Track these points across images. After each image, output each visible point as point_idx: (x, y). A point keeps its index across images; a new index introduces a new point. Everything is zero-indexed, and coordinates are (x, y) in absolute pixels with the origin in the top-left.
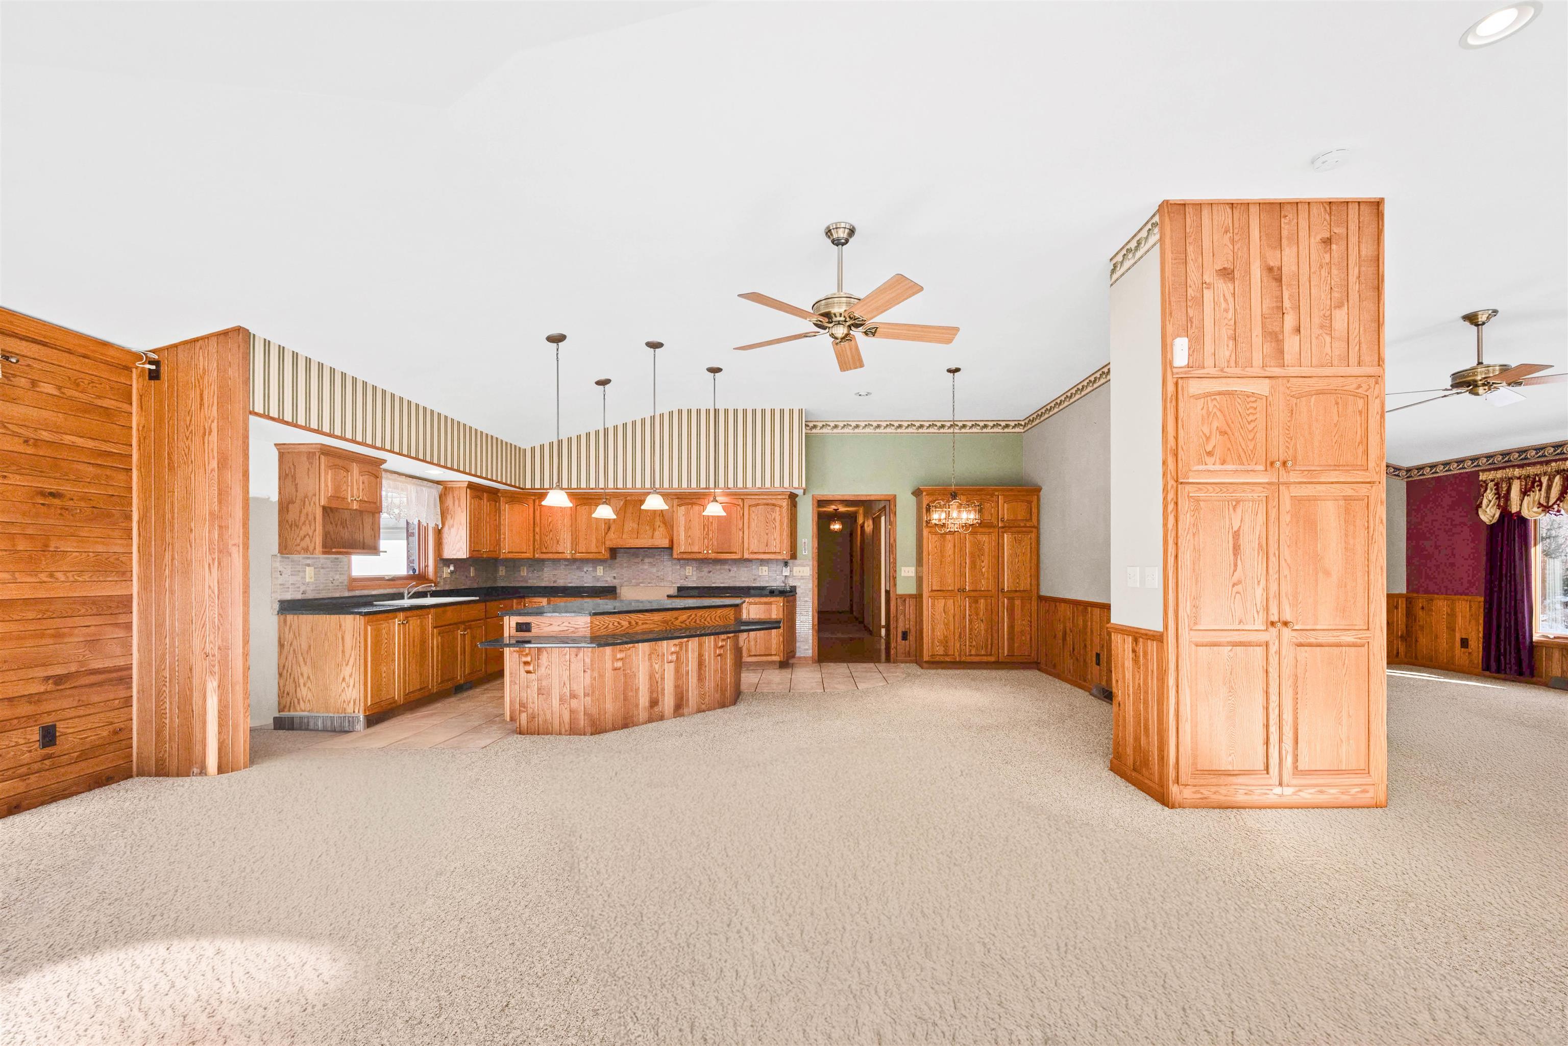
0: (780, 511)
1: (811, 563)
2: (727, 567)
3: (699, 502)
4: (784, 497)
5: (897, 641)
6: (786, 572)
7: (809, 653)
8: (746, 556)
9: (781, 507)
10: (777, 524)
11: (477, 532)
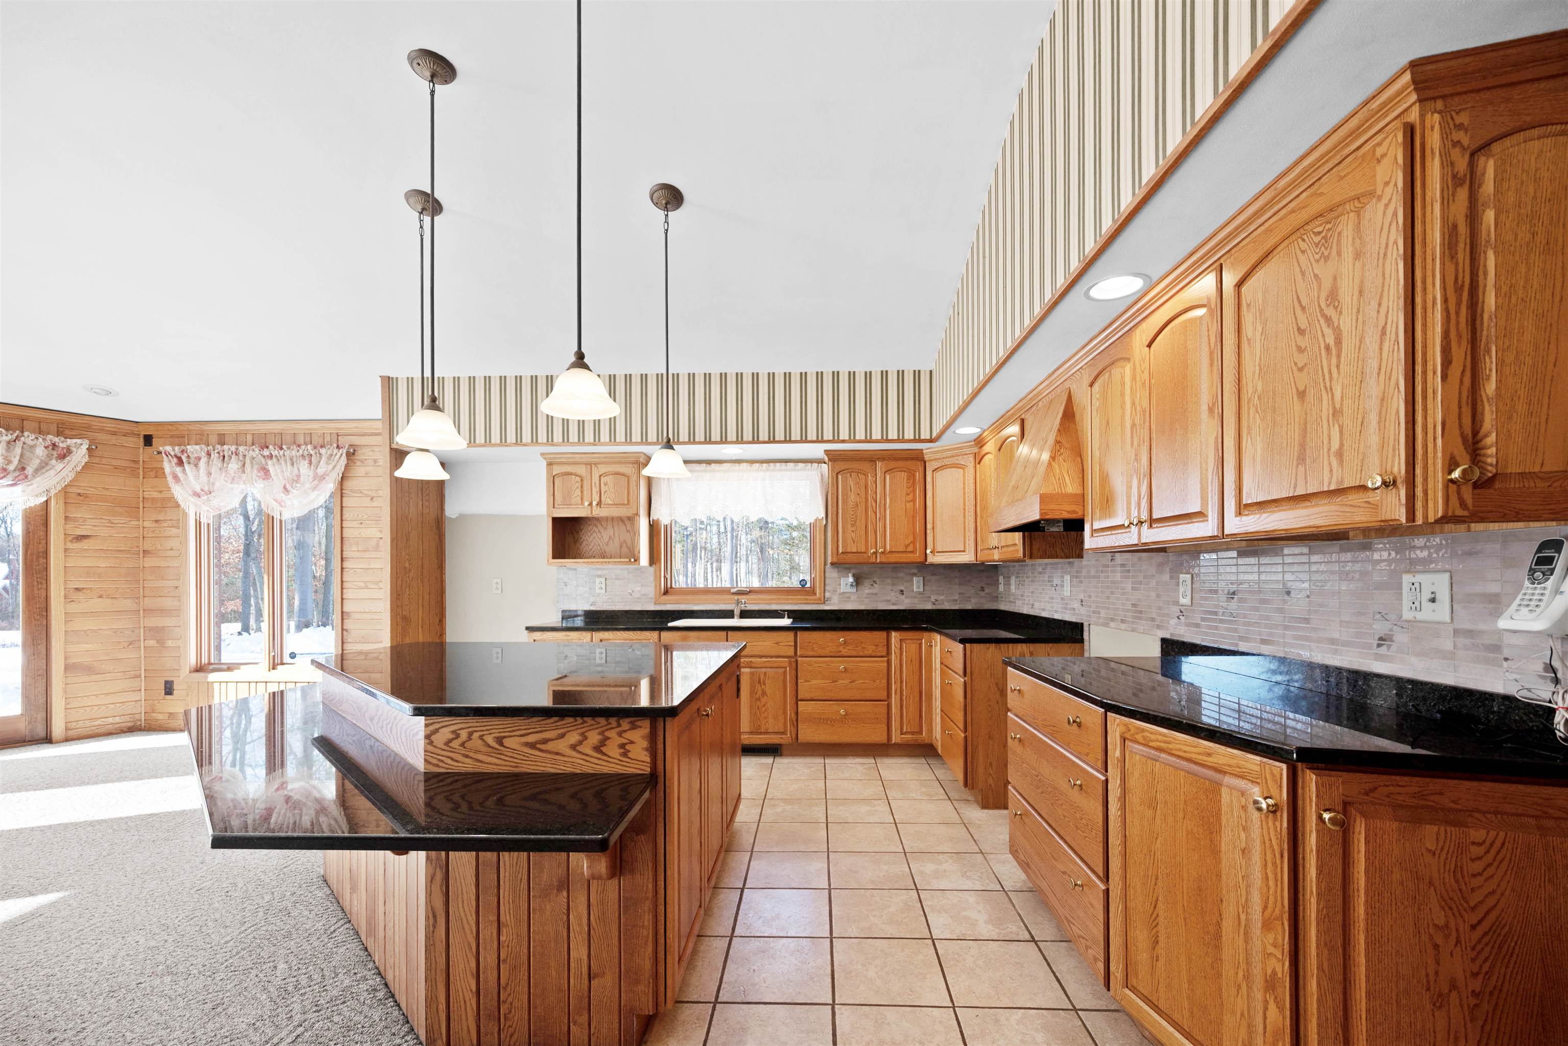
11: (853, 525)
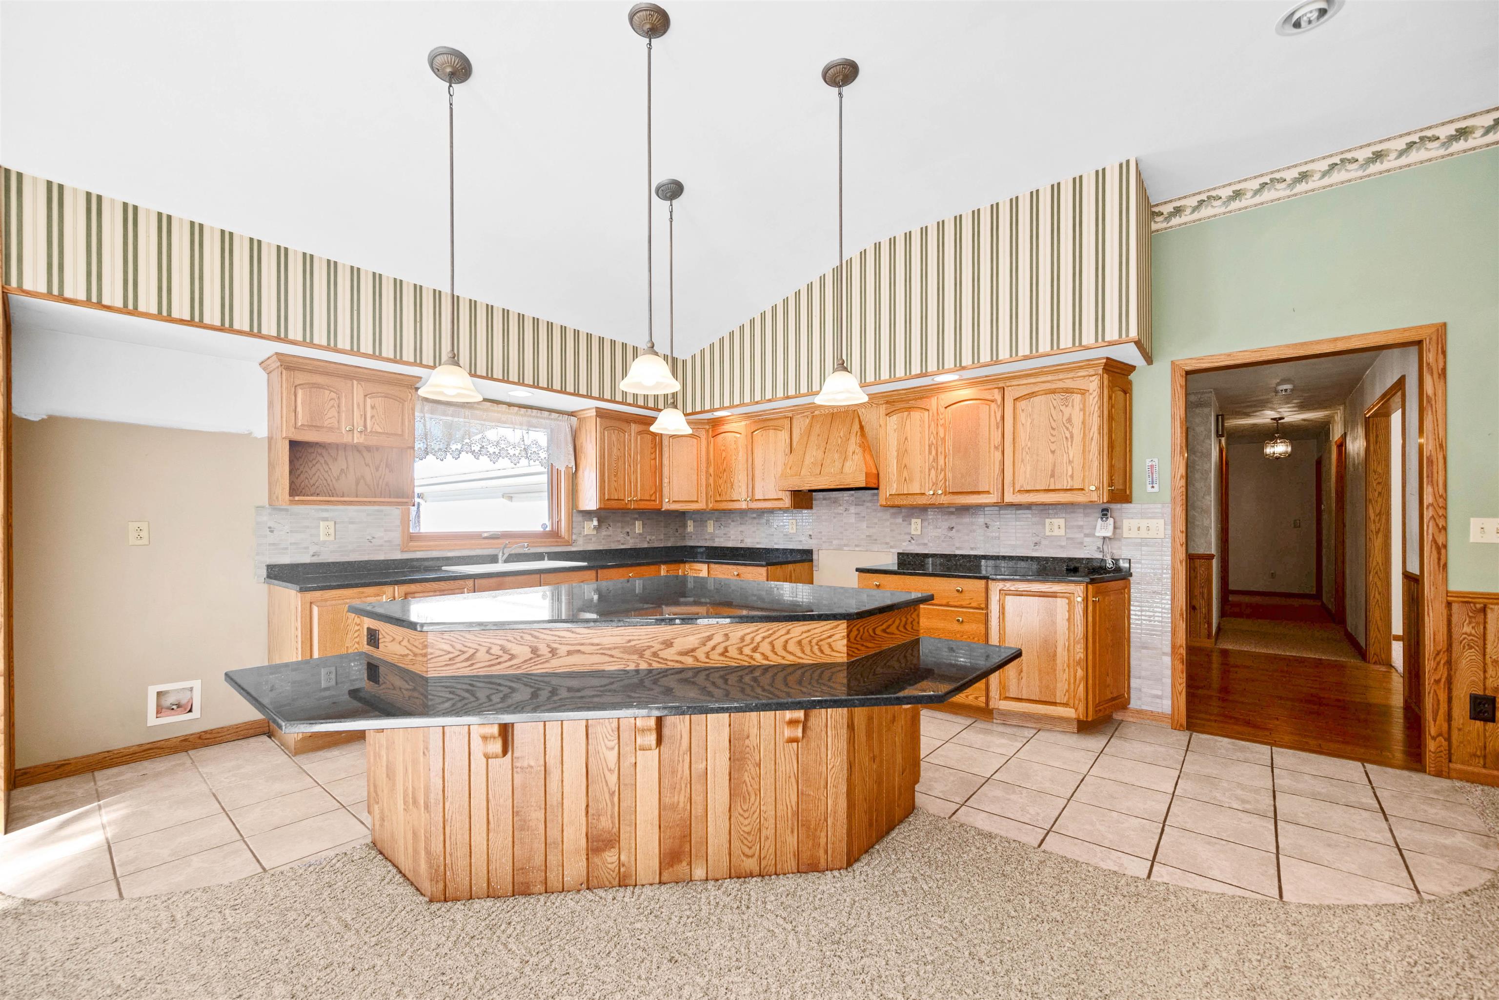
0: (1084, 403)
1: (1168, 510)
2: (981, 520)
3: (920, 403)
4: (1091, 371)
5: (1449, 718)
6: (1104, 529)
7: (1165, 706)
8: (1009, 498)
9: (1083, 392)
10: (1077, 431)
11: (615, 476)
